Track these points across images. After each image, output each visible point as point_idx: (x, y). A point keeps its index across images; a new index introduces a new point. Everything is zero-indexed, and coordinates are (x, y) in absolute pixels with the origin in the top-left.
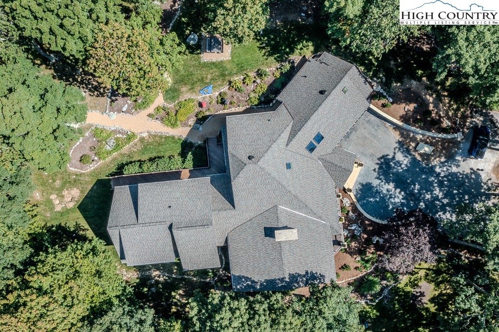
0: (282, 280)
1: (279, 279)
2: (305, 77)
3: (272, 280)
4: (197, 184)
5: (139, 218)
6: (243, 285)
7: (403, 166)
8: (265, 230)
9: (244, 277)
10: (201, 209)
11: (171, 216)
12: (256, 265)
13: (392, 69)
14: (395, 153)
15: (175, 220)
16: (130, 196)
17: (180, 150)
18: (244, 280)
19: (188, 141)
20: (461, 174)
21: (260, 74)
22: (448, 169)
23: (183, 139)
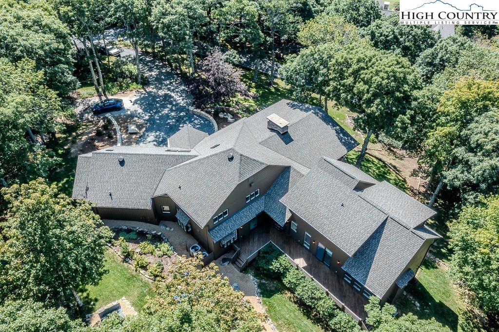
0: (316, 113)
1: (318, 116)
2: (110, 195)
3: (322, 120)
4: (296, 205)
5: (382, 221)
6: (348, 139)
7: (157, 134)
8: (288, 143)
9: (341, 141)
10: (317, 180)
11: (348, 197)
12: (322, 137)
13: (66, 168)
14: (150, 142)
15: (350, 190)
16: (373, 267)
17: (277, 295)
18: (343, 141)
19: (259, 291)
20: (142, 107)
21: (127, 256)
22: (142, 114)
23: (261, 299)
